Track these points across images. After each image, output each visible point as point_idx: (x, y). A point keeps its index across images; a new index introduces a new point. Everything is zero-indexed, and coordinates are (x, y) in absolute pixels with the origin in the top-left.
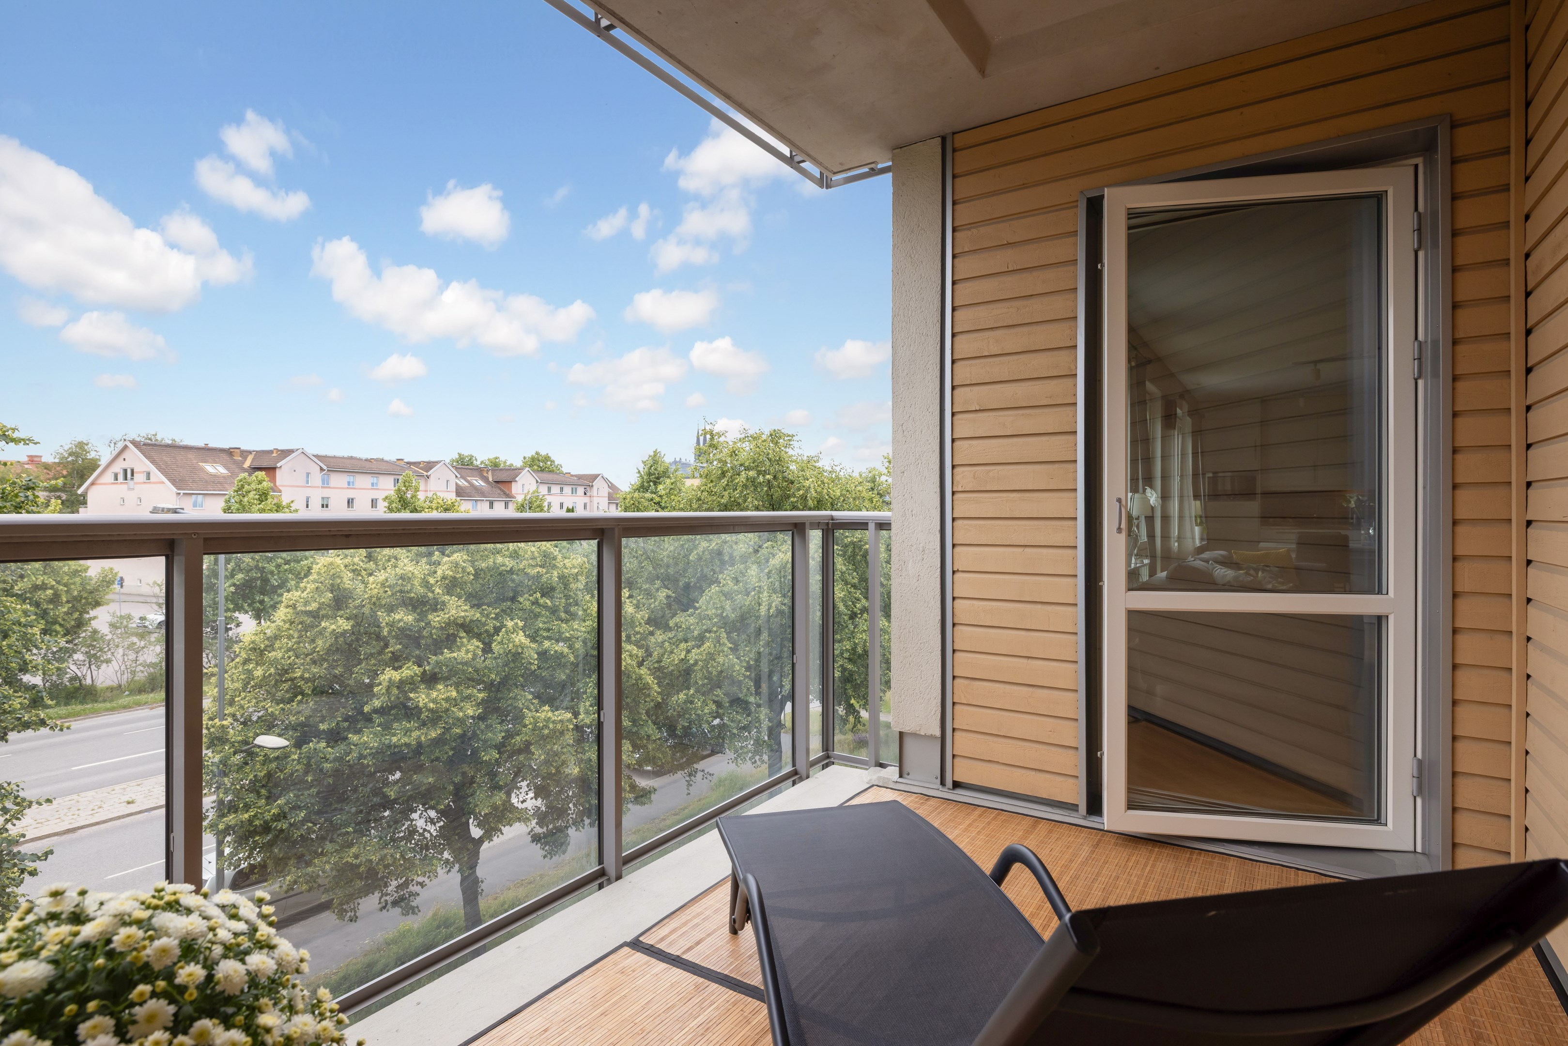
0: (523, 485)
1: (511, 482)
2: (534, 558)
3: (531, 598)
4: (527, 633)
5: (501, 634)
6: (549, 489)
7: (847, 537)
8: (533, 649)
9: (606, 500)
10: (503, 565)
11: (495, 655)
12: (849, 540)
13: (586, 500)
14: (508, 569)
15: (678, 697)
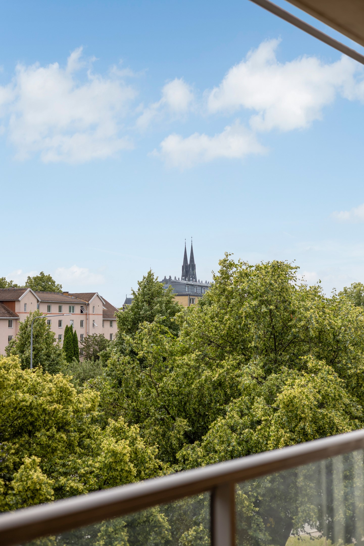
0: (25, 304)
1: (14, 301)
2: (51, 395)
3: (48, 433)
4: (45, 468)
5: (20, 471)
6: (49, 309)
7: (350, 368)
8: (49, 484)
9: (101, 318)
10: (23, 401)
11: (15, 492)
12: (353, 371)
13: (83, 317)
14: (28, 404)
15: (188, 533)
